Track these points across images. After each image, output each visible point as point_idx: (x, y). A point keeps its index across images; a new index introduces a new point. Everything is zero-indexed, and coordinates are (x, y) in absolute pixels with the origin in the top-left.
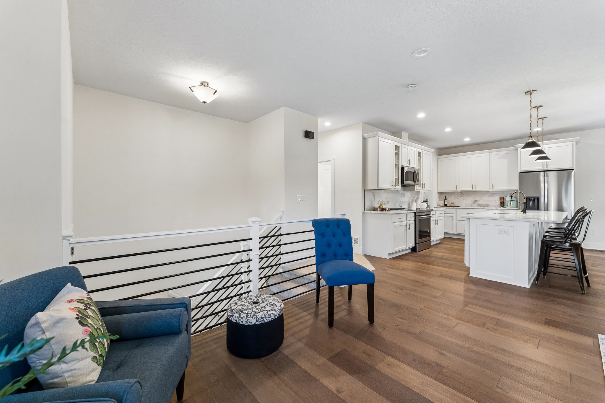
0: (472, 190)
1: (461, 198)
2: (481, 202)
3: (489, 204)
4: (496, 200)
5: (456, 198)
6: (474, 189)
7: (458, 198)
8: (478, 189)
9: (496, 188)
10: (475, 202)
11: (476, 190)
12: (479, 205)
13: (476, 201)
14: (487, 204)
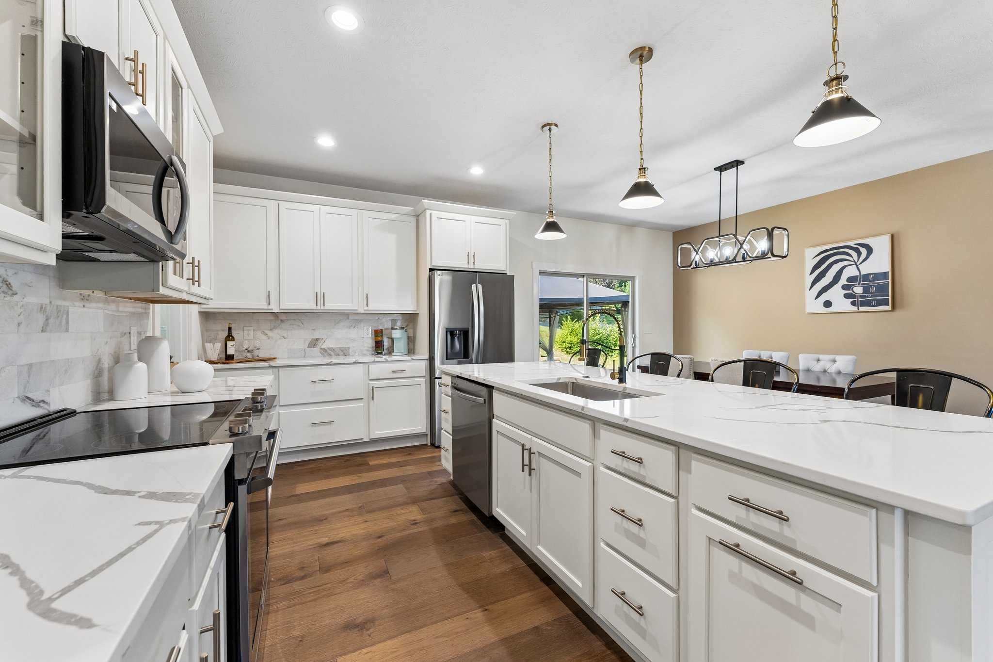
0: (315, 307)
1: (276, 331)
2: (329, 344)
3: (349, 348)
4: (364, 337)
5: (259, 333)
6: (320, 307)
7: (265, 334)
8: (332, 305)
9: (374, 306)
10: (314, 343)
11: (326, 308)
12: (325, 352)
13: (317, 340)
14: (345, 348)
